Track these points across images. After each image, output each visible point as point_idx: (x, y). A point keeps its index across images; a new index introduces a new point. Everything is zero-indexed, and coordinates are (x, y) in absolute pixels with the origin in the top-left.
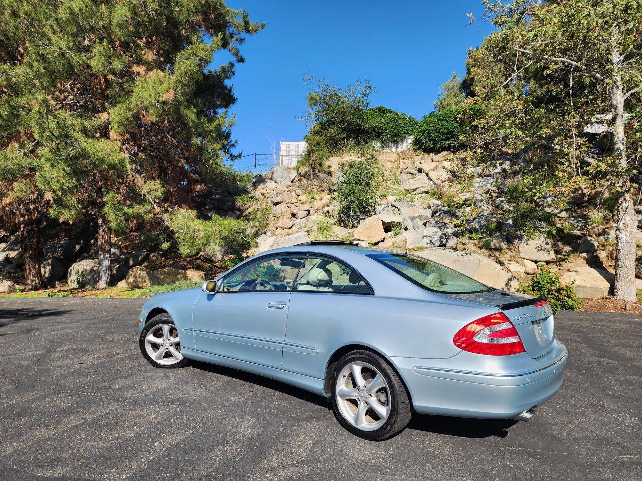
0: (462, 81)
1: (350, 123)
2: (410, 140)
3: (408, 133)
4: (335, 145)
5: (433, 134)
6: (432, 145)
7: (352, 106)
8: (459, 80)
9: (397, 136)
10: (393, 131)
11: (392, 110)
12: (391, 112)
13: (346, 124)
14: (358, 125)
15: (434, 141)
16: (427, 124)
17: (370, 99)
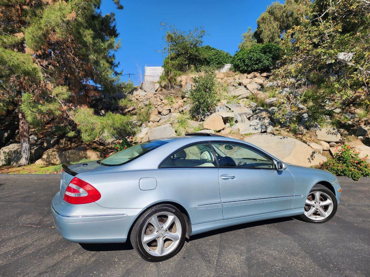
0: (254, 32)
1: (191, 55)
2: (228, 66)
3: (226, 62)
4: (182, 68)
5: (247, 61)
6: (246, 68)
7: (192, 44)
8: (252, 32)
9: (219, 64)
10: (217, 61)
11: (215, 48)
12: (214, 49)
13: (189, 55)
14: (196, 56)
15: (247, 65)
16: (243, 54)
17: (203, 39)
